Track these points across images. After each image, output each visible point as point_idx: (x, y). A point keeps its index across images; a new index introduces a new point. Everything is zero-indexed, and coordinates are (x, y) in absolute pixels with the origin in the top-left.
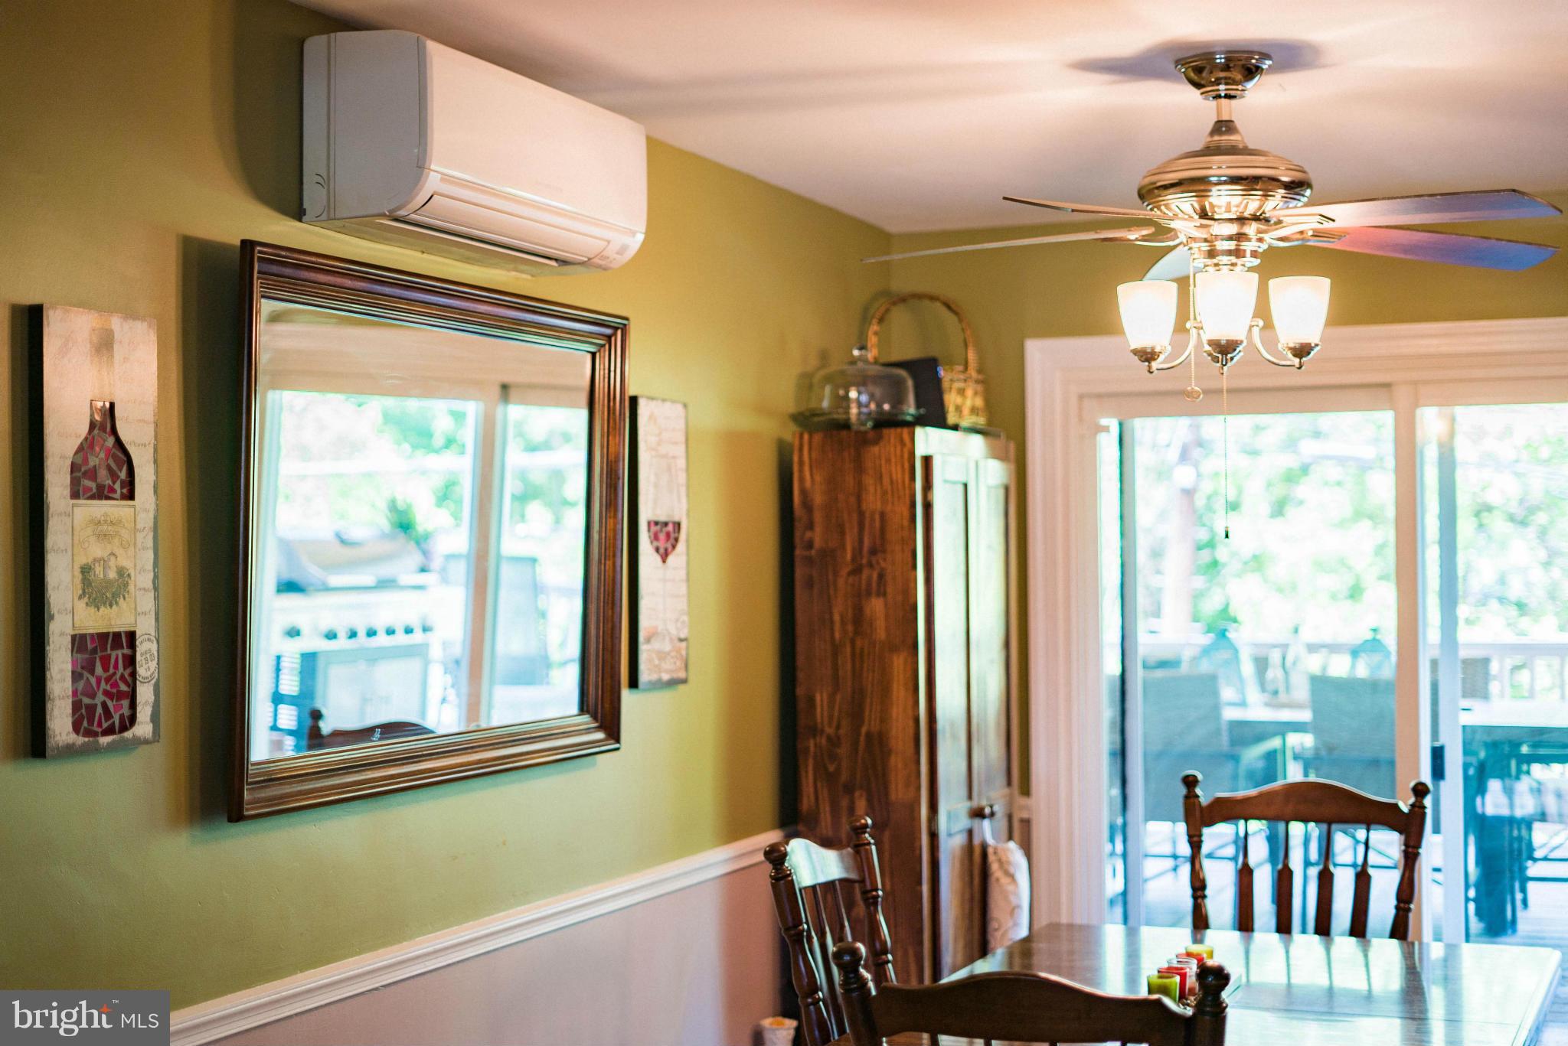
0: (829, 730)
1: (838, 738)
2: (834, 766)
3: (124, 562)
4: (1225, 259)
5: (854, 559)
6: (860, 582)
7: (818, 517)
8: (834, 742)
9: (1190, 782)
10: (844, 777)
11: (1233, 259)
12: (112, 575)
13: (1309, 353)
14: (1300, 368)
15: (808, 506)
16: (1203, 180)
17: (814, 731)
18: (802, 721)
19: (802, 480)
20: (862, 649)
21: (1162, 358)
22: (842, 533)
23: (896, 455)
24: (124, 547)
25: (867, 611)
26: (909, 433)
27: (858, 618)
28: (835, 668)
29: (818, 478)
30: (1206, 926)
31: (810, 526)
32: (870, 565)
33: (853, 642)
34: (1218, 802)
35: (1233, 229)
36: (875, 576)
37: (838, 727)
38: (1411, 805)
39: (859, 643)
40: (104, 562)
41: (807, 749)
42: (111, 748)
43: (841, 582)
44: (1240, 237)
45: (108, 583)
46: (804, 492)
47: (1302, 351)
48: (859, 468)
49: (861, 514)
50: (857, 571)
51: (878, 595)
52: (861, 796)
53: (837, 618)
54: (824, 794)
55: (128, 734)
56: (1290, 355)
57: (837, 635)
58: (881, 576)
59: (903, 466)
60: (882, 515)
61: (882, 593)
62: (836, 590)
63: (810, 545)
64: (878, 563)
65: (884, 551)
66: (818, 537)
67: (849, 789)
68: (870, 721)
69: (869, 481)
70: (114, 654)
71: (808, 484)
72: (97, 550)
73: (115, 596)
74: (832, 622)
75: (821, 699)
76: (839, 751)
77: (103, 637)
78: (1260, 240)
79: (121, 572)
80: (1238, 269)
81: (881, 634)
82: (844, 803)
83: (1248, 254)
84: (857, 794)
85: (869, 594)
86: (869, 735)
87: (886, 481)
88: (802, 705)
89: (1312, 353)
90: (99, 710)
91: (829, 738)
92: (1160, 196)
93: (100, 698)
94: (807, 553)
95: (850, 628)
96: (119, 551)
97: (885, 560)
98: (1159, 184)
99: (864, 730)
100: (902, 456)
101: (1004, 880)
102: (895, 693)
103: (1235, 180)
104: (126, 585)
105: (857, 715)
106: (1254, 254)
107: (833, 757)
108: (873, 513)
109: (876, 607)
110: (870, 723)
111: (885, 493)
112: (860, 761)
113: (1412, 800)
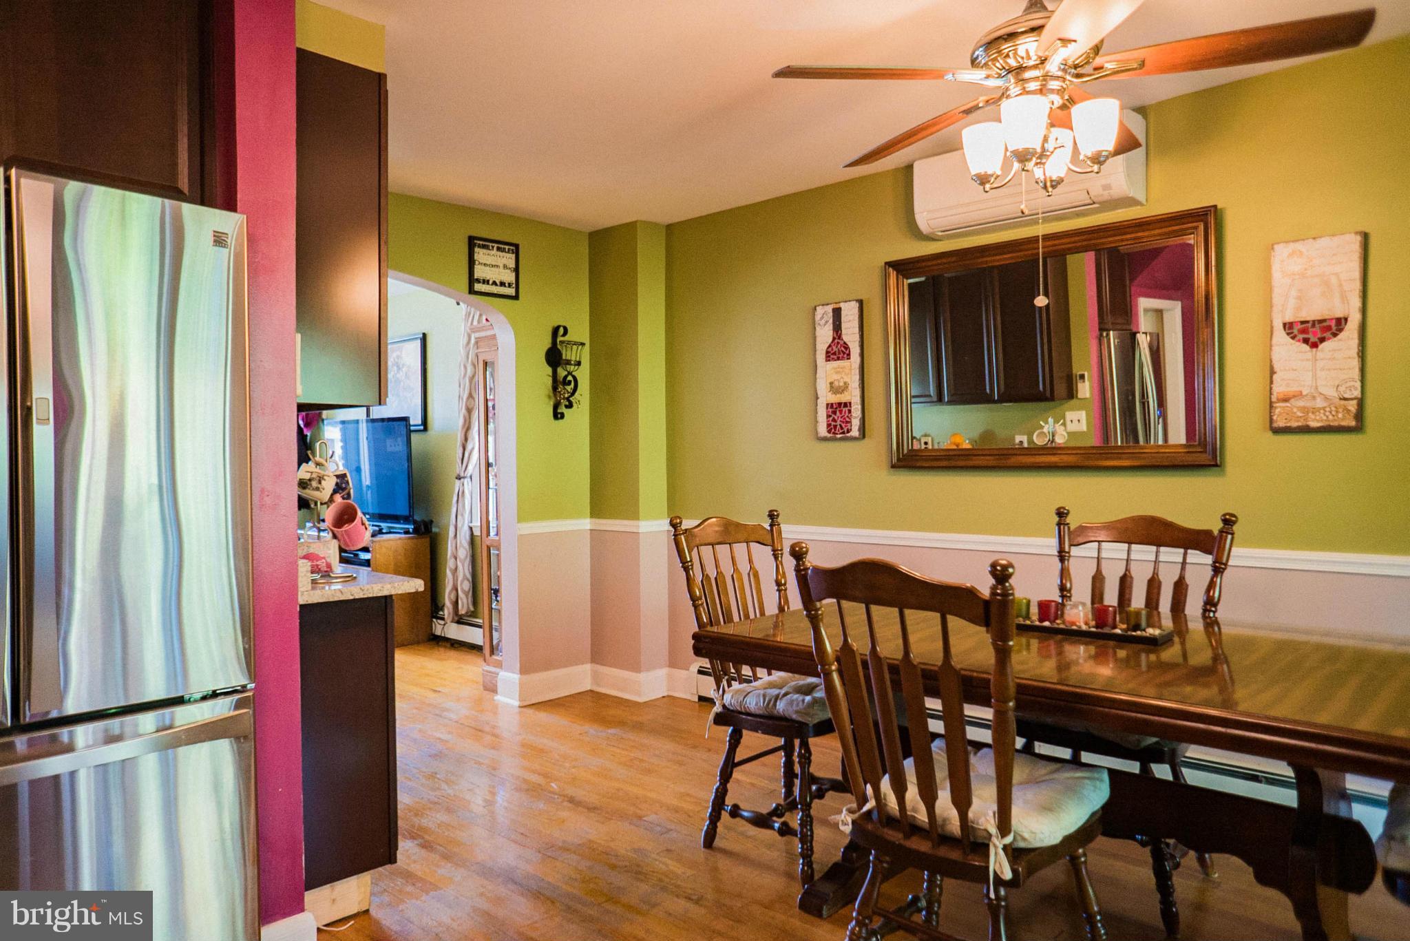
3: (847, 379)
12: (842, 384)
24: (847, 374)
40: (838, 381)
42: (841, 439)
45: (840, 387)
55: (848, 435)
70: (844, 409)
72: (836, 377)
73: (843, 391)
77: (840, 404)
79: (845, 383)
90: (838, 426)
93: (838, 423)
96: (845, 377)
104: (847, 387)
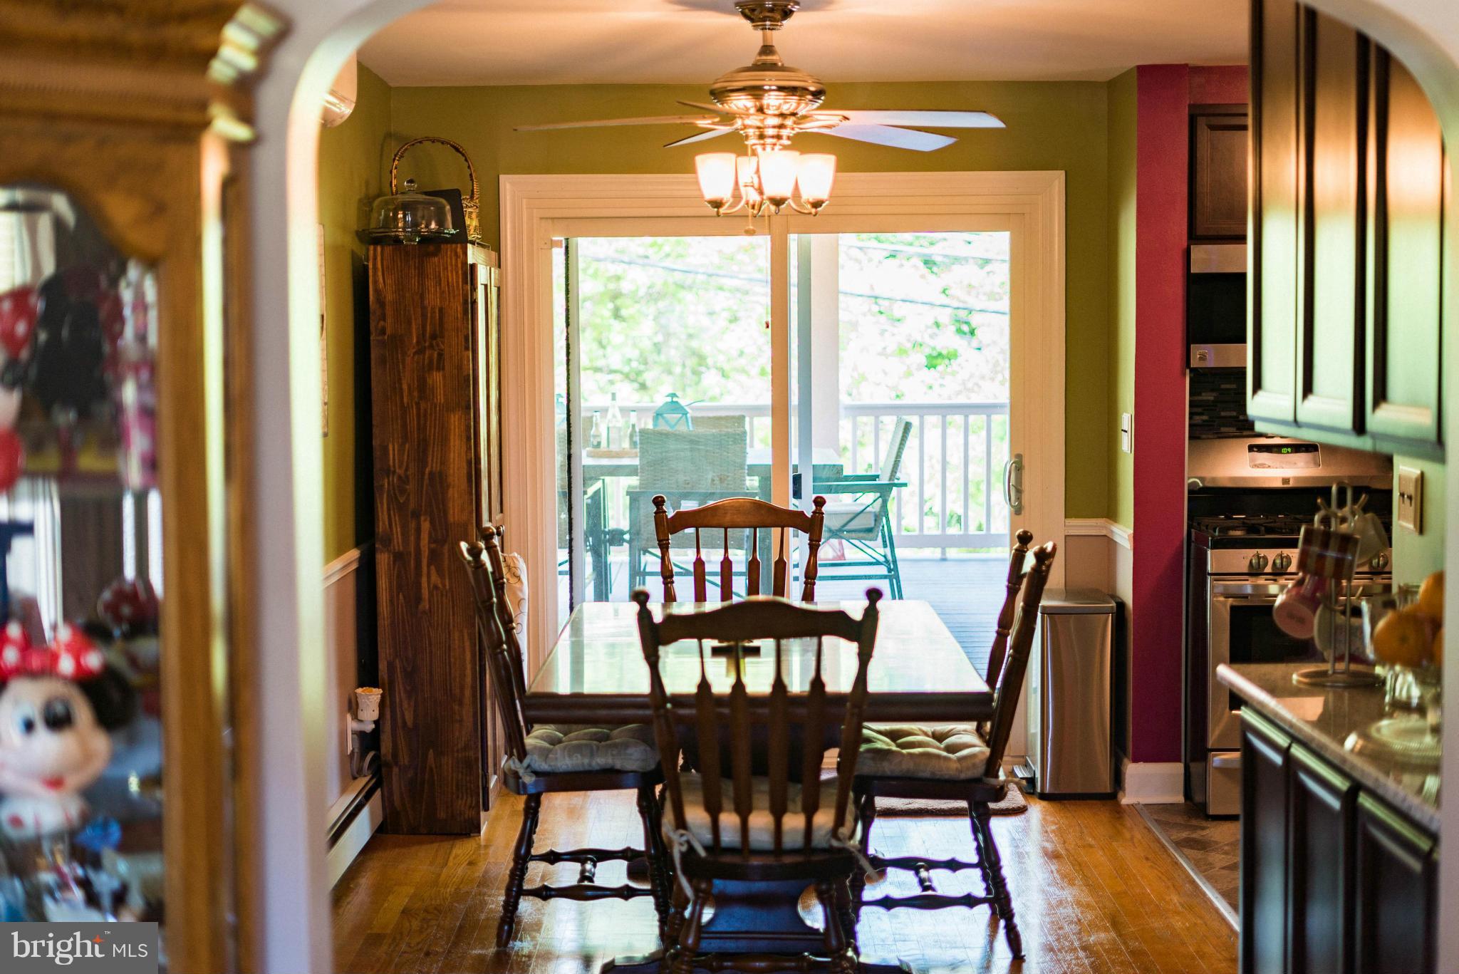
0: (400, 471)
1: (407, 477)
2: (404, 498)
4: (769, 141)
5: (418, 342)
6: (424, 359)
7: (389, 312)
8: (404, 480)
9: (659, 502)
10: (412, 505)
11: (774, 141)
13: (821, 206)
14: (815, 215)
15: (382, 304)
16: (760, 88)
17: (388, 472)
18: (377, 465)
19: (376, 282)
20: (426, 410)
21: (727, 205)
22: (409, 323)
23: (452, 265)
25: (430, 381)
26: (462, 248)
27: (423, 388)
28: (404, 425)
29: (389, 281)
30: (674, 600)
31: (383, 318)
32: (431, 346)
33: (418, 404)
34: (679, 515)
35: (776, 121)
36: (436, 355)
37: (407, 470)
38: (813, 512)
39: (423, 405)
41: (382, 486)
43: (408, 360)
44: (781, 126)
46: (377, 291)
47: (817, 204)
48: (422, 274)
49: (424, 308)
50: (420, 351)
51: (438, 369)
52: (425, 520)
53: (405, 387)
54: (396, 519)
56: (809, 206)
57: (405, 400)
58: (440, 355)
59: (457, 273)
60: (441, 310)
61: (440, 368)
62: (404, 367)
63: (383, 332)
64: (438, 345)
65: (443, 337)
66: (389, 325)
67: (416, 515)
68: (432, 464)
69: (430, 283)
71: (381, 286)
74: (401, 389)
75: (393, 450)
76: (408, 487)
78: (793, 129)
80: (777, 148)
81: (440, 398)
82: (413, 525)
83: (784, 137)
84: (422, 518)
85: (430, 368)
86: (431, 473)
87: (444, 284)
88: (377, 453)
89: (824, 205)
91: (400, 477)
92: (729, 96)
94: (380, 338)
95: (416, 394)
97: (443, 343)
98: (729, 88)
99: (427, 470)
100: (456, 266)
101: (513, 580)
102: (452, 444)
103: (780, 89)
105: (422, 460)
106: (789, 138)
107: (403, 491)
108: (433, 309)
109: (437, 378)
110: (432, 465)
111: (442, 293)
112: (424, 492)
113: (814, 508)
